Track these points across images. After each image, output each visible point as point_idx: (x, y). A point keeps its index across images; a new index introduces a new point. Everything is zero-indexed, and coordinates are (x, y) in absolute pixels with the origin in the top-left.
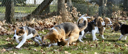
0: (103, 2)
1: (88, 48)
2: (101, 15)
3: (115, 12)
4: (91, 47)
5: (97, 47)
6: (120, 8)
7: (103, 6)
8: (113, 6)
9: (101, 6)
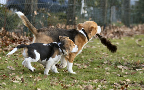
0: (32, 9)
1: (8, 84)
2: (28, 31)
3: (52, 25)
4: (12, 82)
5: (23, 82)
6: (61, 20)
7: (31, 15)
8: (49, 16)
9: (28, 14)
